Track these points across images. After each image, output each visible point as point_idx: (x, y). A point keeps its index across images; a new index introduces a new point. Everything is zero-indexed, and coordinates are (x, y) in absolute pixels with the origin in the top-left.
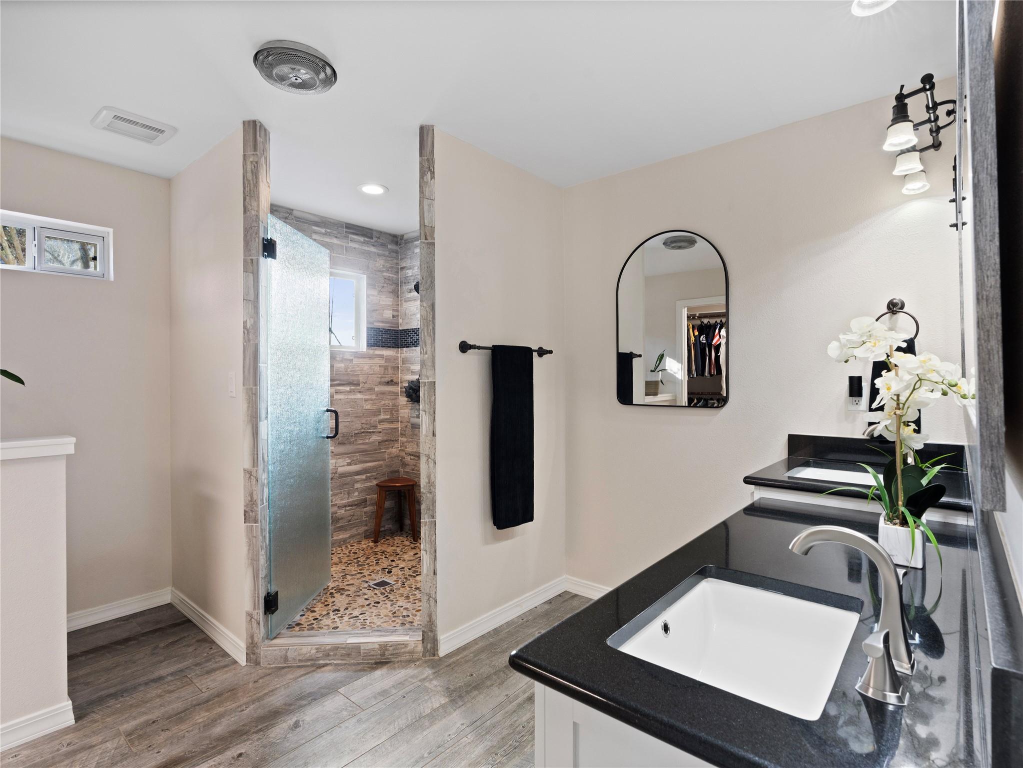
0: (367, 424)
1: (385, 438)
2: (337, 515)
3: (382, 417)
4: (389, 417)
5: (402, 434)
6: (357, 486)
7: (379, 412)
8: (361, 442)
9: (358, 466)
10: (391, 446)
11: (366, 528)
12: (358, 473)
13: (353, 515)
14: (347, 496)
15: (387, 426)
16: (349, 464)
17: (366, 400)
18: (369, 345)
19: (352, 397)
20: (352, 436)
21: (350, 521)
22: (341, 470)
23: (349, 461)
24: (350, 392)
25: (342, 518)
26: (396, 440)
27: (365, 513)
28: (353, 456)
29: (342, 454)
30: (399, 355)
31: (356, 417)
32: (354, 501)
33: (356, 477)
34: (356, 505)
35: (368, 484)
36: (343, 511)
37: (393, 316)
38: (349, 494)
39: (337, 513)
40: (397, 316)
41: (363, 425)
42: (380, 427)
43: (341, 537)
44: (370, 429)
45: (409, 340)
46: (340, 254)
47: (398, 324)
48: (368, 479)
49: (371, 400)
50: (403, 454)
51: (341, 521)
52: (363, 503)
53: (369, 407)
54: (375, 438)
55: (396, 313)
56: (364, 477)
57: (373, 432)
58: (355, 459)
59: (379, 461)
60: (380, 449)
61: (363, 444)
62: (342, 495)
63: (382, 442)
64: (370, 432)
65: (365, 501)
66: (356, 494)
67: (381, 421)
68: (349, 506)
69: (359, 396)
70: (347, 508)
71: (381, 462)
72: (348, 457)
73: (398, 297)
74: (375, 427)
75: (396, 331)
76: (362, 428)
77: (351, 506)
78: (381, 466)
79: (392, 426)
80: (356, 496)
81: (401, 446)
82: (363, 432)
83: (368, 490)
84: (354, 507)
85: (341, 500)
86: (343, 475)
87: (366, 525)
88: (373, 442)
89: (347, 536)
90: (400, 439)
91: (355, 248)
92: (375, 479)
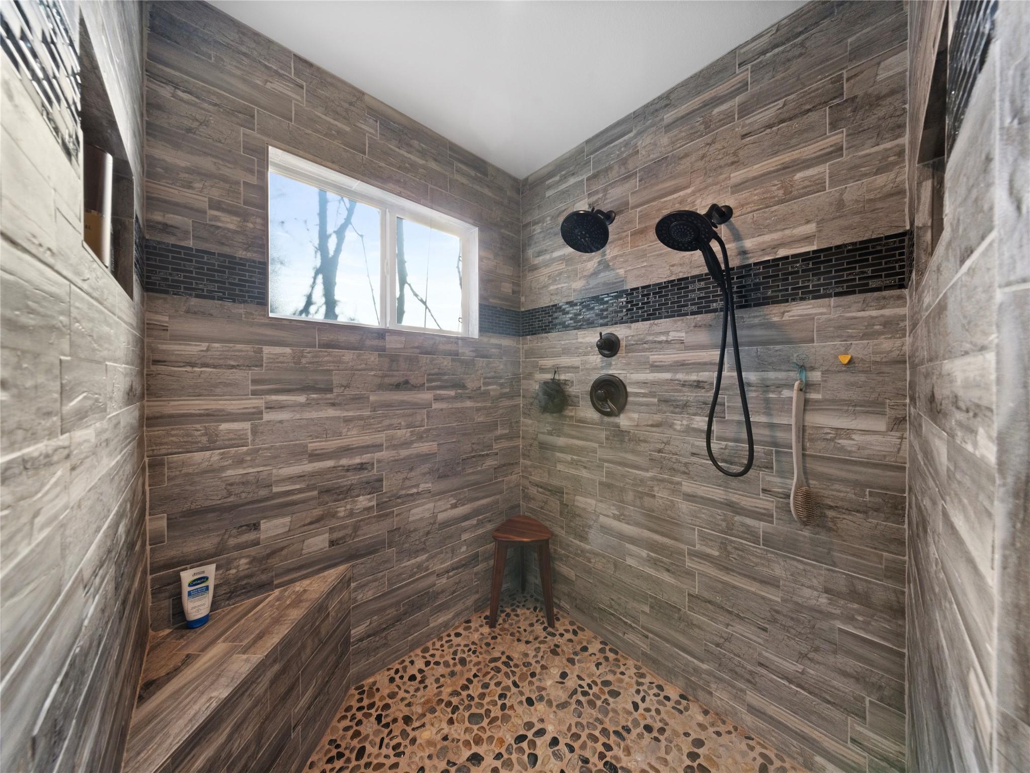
0: (478, 444)
1: (503, 462)
2: (435, 588)
3: (499, 432)
4: (507, 431)
5: (524, 455)
6: (465, 537)
7: (493, 426)
8: (471, 471)
9: (466, 507)
10: (510, 471)
11: (477, 596)
12: (466, 518)
13: (460, 582)
14: (450, 555)
15: (505, 444)
16: (454, 506)
17: (478, 410)
18: (482, 329)
19: (459, 405)
20: (458, 463)
21: (454, 592)
22: (441, 517)
23: (454, 501)
24: (455, 398)
25: (443, 591)
26: (516, 463)
27: (476, 574)
28: (460, 493)
29: (444, 493)
30: (521, 346)
31: (464, 435)
32: (461, 560)
33: (463, 524)
34: (464, 565)
35: (480, 531)
36: (444, 580)
37: (514, 292)
38: (453, 551)
39: (435, 585)
40: (519, 292)
41: (474, 446)
42: (496, 447)
43: (440, 620)
44: (483, 451)
45: (536, 324)
46: (440, 187)
47: (519, 303)
48: (480, 524)
49: (485, 408)
50: (526, 483)
51: (441, 596)
52: (474, 559)
53: (481, 419)
54: (490, 462)
55: (516, 289)
56: (474, 521)
57: (487, 455)
58: (462, 496)
59: (494, 495)
60: (496, 478)
61: (473, 473)
62: (442, 556)
63: (499, 467)
64: (483, 456)
65: (476, 556)
66: (464, 549)
67: (498, 438)
68: (453, 569)
69: (469, 404)
70: (451, 574)
71: (498, 497)
72: (452, 496)
73: (519, 266)
74: (490, 447)
75: (517, 313)
76: (473, 450)
77: (457, 568)
78: (497, 502)
79: (512, 444)
80: (464, 552)
81: (523, 471)
82: (474, 457)
83: (481, 540)
84: (460, 570)
85: (442, 563)
86: (446, 524)
87: (477, 592)
88: (487, 469)
89: (450, 616)
90: (521, 460)
91: (463, 184)
92: (490, 521)
